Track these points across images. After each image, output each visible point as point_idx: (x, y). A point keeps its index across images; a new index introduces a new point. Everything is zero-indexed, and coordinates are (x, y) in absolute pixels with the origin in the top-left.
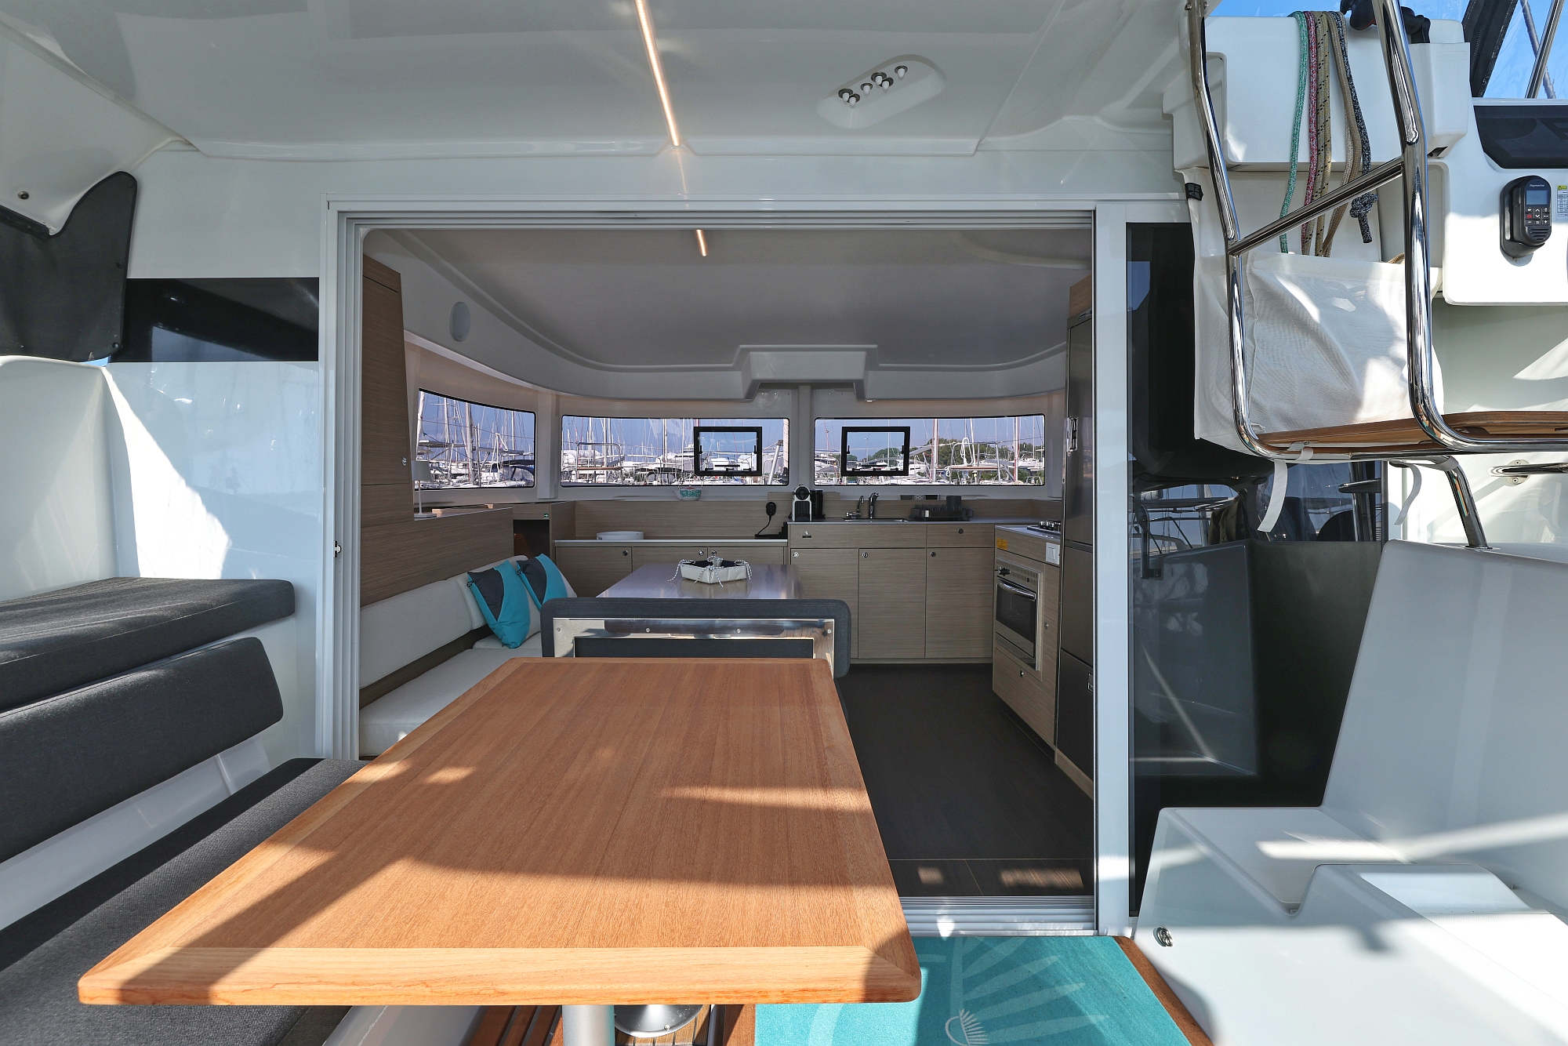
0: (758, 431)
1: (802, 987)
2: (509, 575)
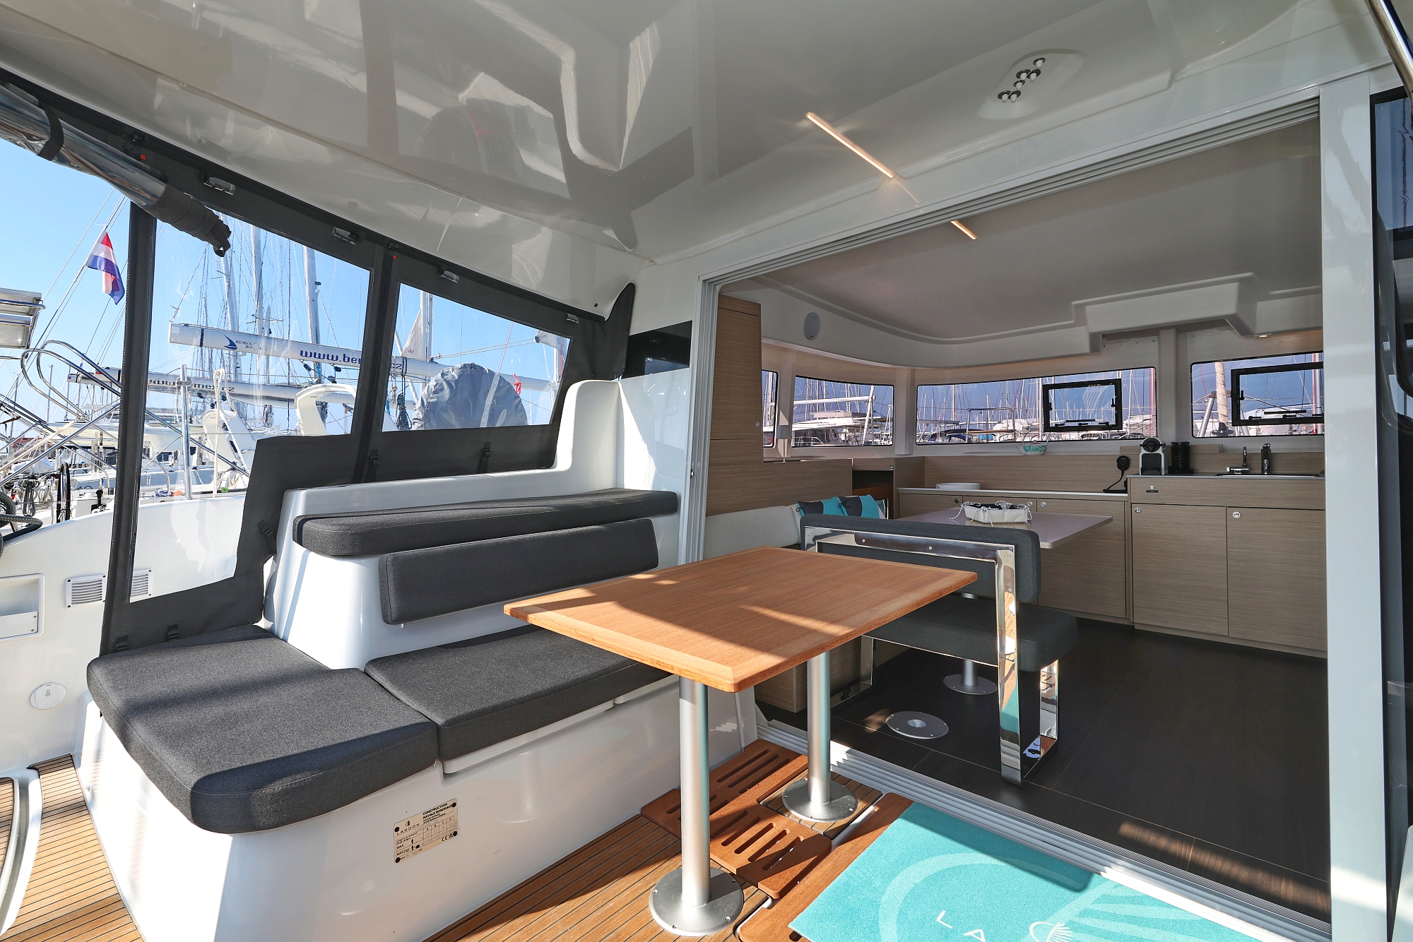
0: (1117, 383)
1: (698, 673)
2: (831, 507)
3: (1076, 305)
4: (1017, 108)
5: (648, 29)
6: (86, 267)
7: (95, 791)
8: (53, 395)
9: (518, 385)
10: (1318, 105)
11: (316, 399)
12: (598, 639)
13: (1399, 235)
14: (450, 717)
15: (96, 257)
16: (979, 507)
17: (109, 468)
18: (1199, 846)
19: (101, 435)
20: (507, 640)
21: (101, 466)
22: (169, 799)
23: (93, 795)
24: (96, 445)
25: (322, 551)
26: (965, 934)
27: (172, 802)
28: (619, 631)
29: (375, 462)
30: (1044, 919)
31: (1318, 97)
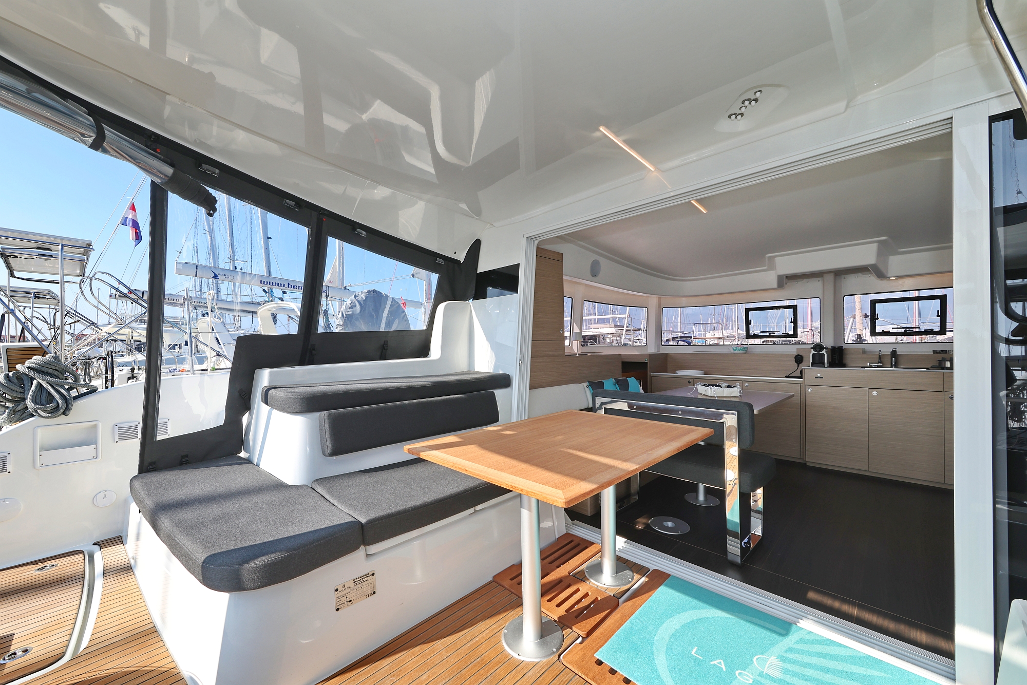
0: (795, 308)
1: (532, 491)
2: (609, 385)
3: (769, 257)
4: (741, 124)
5: (488, 73)
6: (120, 225)
7: (137, 560)
8: (100, 306)
9: (403, 304)
10: (951, 123)
11: (271, 312)
12: (469, 470)
13: (1007, 210)
14: (370, 518)
15: (126, 218)
16: (708, 386)
17: (137, 354)
18: (861, 607)
19: (132, 332)
20: (403, 468)
21: (132, 352)
22: (187, 569)
23: (136, 562)
24: (129, 339)
25: (282, 409)
26: (711, 663)
27: (189, 571)
28: (482, 465)
29: (313, 352)
30: (762, 654)
31: (952, 118)
